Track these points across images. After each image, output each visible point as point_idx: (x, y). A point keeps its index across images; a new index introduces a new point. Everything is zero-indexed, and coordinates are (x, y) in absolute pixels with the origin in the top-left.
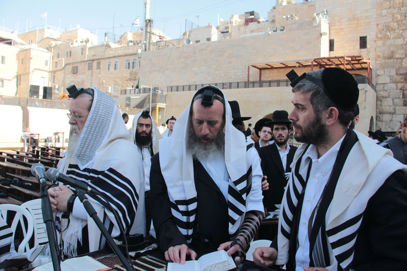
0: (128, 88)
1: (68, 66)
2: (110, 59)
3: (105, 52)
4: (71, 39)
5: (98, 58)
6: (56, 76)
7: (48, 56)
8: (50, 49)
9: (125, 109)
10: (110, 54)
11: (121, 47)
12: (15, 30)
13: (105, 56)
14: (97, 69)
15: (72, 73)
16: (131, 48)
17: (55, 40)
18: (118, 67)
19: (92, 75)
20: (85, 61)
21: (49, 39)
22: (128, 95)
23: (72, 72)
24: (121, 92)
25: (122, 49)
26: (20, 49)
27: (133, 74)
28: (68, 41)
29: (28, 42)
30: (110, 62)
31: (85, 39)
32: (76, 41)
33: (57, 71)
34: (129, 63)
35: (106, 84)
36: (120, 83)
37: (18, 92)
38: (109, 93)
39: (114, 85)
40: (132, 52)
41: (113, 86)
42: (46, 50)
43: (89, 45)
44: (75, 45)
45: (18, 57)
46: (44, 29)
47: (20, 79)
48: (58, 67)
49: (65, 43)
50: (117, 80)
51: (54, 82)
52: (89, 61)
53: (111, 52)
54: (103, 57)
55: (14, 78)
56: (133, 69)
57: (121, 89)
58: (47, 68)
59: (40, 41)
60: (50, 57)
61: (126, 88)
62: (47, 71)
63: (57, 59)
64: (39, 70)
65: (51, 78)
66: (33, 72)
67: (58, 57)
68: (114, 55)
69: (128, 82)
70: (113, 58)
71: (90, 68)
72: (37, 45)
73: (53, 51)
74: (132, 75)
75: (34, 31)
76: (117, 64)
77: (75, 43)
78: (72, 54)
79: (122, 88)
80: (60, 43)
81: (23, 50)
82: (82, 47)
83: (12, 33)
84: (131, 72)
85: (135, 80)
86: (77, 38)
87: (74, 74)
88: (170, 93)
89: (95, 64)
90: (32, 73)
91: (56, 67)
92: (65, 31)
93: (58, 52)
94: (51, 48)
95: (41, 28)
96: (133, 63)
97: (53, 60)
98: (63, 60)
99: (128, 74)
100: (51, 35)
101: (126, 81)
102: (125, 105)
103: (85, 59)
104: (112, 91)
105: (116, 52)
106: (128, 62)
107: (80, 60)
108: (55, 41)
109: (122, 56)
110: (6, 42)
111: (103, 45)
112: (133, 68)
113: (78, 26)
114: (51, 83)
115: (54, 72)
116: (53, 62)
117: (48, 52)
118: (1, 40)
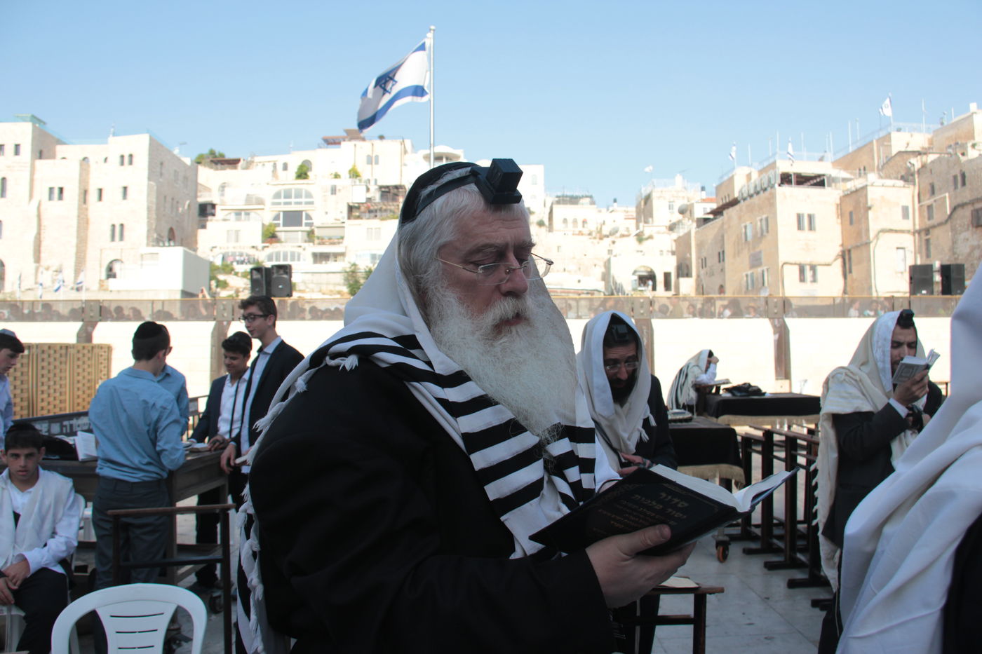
1: (960, 212)
4: (957, 144)
6: (931, 241)
7: (906, 195)
8: (911, 178)
12: (826, 152)
15: (973, 226)
17: (919, 153)
21: (905, 156)
23: (972, 223)
28: (950, 150)
29: (857, 171)
32: (973, 146)
33: (934, 227)
37: (848, 289)
42: (901, 183)
44: (972, 154)
45: (841, 209)
46: (890, 134)
47: (850, 259)
48: (935, 216)
49: (946, 156)
51: (928, 256)
55: (835, 260)
58: (908, 225)
59: (884, 164)
60: (913, 197)
62: (908, 232)
63: (929, 199)
64: (891, 231)
65: (920, 247)
66: (878, 239)
67: (933, 192)
72: (877, 175)
73: (917, 180)
75: (865, 146)
77: (970, 150)
78: (967, 179)
80: (931, 158)
81: (849, 192)
83: (821, 159)
86: (973, 138)
87: (979, 228)
90: (875, 241)
91: (930, 217)
92: (940, 126)
93: (931, 182)
94: (912, 175)
95: (882, 134)
97: (919, 202)
98: (945, 197)
100: (908, 144)
108: (919, 157)
110: (812, 182)
113: (973, 107)
114: (921, 258)
115: (927, 231)
116: (920, 208)
117: (906, 186)
118: (802, 180)
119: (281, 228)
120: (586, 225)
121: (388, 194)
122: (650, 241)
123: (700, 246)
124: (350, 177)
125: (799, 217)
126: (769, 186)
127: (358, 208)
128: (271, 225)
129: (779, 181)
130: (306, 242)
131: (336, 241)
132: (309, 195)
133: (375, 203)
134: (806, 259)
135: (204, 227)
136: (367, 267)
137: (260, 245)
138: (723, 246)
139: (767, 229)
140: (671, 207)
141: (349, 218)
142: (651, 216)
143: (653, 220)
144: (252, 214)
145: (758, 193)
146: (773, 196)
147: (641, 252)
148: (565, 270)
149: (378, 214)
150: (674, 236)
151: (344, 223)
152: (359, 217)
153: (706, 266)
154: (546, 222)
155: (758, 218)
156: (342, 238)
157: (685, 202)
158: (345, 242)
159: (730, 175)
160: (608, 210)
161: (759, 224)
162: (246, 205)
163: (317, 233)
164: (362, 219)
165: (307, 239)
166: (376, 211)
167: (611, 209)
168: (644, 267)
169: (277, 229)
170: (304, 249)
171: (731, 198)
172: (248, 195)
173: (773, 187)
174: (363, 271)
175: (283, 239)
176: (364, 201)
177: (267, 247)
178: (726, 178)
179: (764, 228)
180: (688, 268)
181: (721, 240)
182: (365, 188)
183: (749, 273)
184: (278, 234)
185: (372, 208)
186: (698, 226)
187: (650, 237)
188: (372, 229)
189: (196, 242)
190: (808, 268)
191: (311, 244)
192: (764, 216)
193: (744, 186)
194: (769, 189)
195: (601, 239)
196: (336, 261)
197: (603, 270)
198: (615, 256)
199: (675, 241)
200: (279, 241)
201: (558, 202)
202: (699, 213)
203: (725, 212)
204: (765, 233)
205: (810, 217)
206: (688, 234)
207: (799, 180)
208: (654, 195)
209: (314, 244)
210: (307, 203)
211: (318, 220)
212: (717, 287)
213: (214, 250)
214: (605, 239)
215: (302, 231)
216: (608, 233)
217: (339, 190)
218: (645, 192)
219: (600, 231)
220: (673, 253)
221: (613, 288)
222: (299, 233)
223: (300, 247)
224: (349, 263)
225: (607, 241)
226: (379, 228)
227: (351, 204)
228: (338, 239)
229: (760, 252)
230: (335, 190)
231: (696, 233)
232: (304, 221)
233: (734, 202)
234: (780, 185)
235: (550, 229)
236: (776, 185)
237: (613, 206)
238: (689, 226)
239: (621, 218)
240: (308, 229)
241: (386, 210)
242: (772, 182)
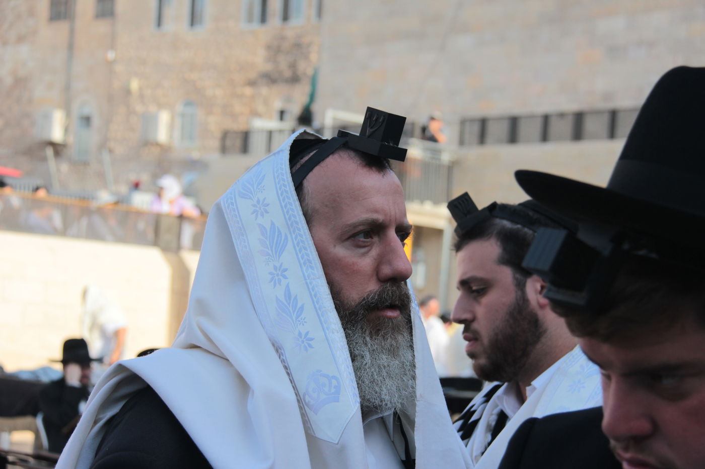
0: (257, 124)
14: (95, 17)
19: (70, 48)
24: (224, 140)
27: (285, 52)
35: (141, 96)
36: (214, 96)
38: (157, 144)
39: (184, 106)
41: (180, 110)
50: (200, 79)
56: (286, 25)
57: (225, 128)
61: (247, 122)
71: (61, 9)
74: (278, 53)
79: (227, 120)
85: (295, 79)
88: (474, 153)
99: (261, 52)
101: (252, 83)
104: (177, 133)
112: (286, 17)
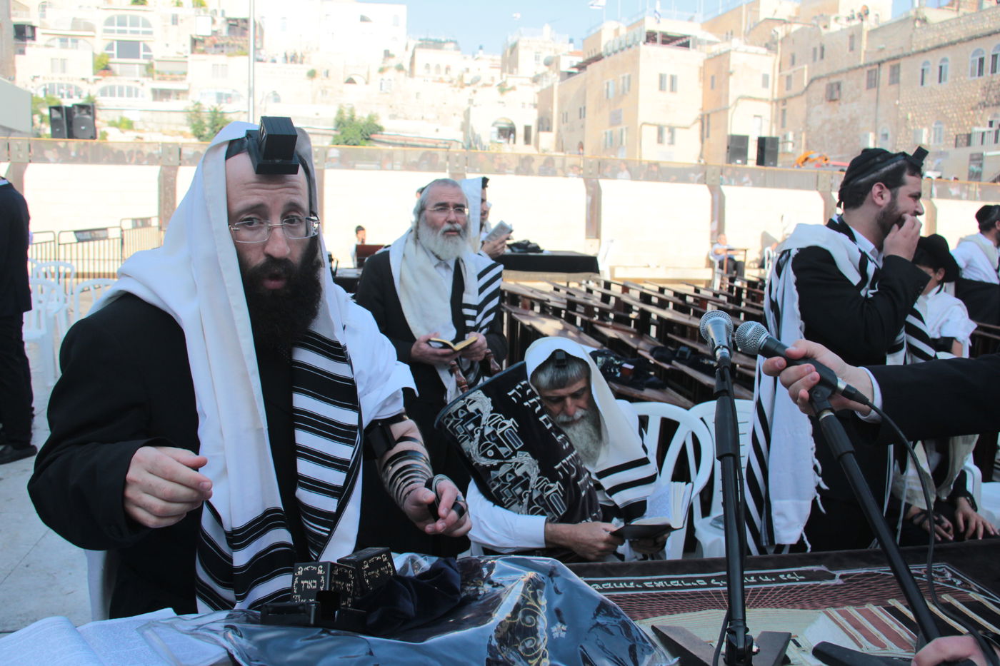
0: (976, 129)
1: (816, 84)
2: (927, 54)
3: (911, 36)
4: (822, 15)
5: (894, 54)
6: (787, 112)
7: (767, 63)
8: (774, 46)
9: (966, 187)
10: (927, 41)
11: (959, 18)
12: (696, 12)
13: (912, 46)
14: (890, 84)
15: (826, 101)
16: (990, 14)
17: (785, 22)
18: (949, 73)
19: (877, 100)
20: (860, 67)
21: (771, 23)
22: (976, 148)
23: (826, 97)
24: (956, 139)
25: (962, 21)
26: (708, 54)
27: (994, 90)
28: (815, 22)
29: (725, 35)
30: (926, 63)
31: (858, 10)
32: (836, 19)
33: (791, 97)
34: (981, 61)
35: (913, 121)
36: (953, 117)
37: (705, 153)
39: (936, 124)
40: (991, 26)
41: (933, 126)
42: (764, 51)
43: (869, 24)
44: (834, 27)
45: (704, 73)
47: (708, 123)
48: (793, 87)
49: (809, 27)
50: (945, 109)
51: (783, 126)
52: (871, 65)
53: (930, 36)
54: (906, 51)
55: (694, 123)
56: (994, 75)
57: (957, 133)
58: (766, 93)
59: (750, 29)
60: (774, 66)
61: (971, 129)
62: (767, 100)
63: (789, 69)
64: (750, 98)
65: (776, 116)
66: (736, 105)
67: (793, 63)
68: (936, 43)
69: (976, 112)
70: (933, 52)
71: (873, 83)
72: (743, 41)
73: (779, 49)
74: (989, 90)
75: (734, 9)
76: (946, 66)
77: (832, 22)
78: (825, 53)
79: (959, 129)
80: (795, 27)
81: (713, 56)
82: (850, 33)
83: (691, 20)
84: (987, 83)
86: (837, 10)
87: (832, 103)
89: (885, 72)
90: (733, 108)
91: (788, 87)
93: (792, 52)
94: (776, 43)
96: (995, 57)
97: (780, 71)
98: (803, 69)
99: (979, 91)
100: (775, 12)
101: (972, 109)
102: (966, 174)
103: (860, 60)
104: (932, 139)
105: (943, 34)
106: (977, 58)
107: (845, 66)
108: (784, 26)
109: (961, 41)
110: (677, 43)
111: (907, 19)
112: (994, 71)
114: (777, 128)
115: (784, 101)
116: (781, 76)
117: (769, 54)
118: (668, 40)
119: (115, 59)
120: (449, 72)
121: (236, 28)
122: (512, 92)
123: (562, 101)
124: (194, 6)
125: (662, 77)
126: (633, 44)
127: (203, 41)
128: (103, 55)
129: (644, 38)
130: (144, 76)
131: (178, 77)
132: (146, 24)
133: (222, 37)
134: (665, 120)
135: (22, 52)
136: (212, 106)
137: (91, 78)
138: (584, 102)
139: (629, 87)
140: (537, 58)
141: (193, 52)
142: (516, 65)
143: (517, 71)
144: (81, 42)
145: (622, 50)
146: (637, 54)
147: (503, 103)
148: (423, 118)
149: (225, 49)
150: (537, 88)
151: (186, 57)
152: (203, 52)
153: (566, 121)
154: (407, 66)
155: (621, 76)
156: (185, 74)
157: (552, 54)
158: (189, 78)
159: (598, 29)
160: (473, 56)
161: (621, 81)
162: (72, 30)
163: (157, 66)
164: (206, 53)
165: (145, 73)
166: (223, 46)
167: (476, 56)
168: (505, 118)
169: (111, 60)
170: (142, 85)
171: (597, 53)
172: (74, 19)
173: (637, 44)
174: (208, 111)
175: (118, 73)
176: (209, 34)
177: (100, 80)
178: (593, 31)
179: (626, 86)
180: (549, 122)
181: (583, 95)
182: (210, 19)
183: (608, 131)
184: (112, 66)
185: (218, 42)
186: (562, 80)
187: (513, 88)
188: (218, 65)
189: (14, 70)
190: (666, 130)
191: (151, 79)
192: (626, 74)
193: (610, 41)
194: (634, 46)
195: (462, 87)
196: (178, 99)
197: (462, 119)
198: (475, 106)
199: (538, 93)
200: (113, 74)
201: (421, 46)
202: (565, 66)
203: (589, 67)
204: (626, 92)
205: (673, 79)
206: (551, 88)
207: (665, 39)
208: (521, 44)
209: (153, 79)
210: (144, 33)
211: (158, 52)
212: (576, 144)
213: (37, 80)
214: (467, 88)
215: (140, 64)
216: (469, 82)
217: (182, 20)
218: (511, 40)
219: (461, 78)
220: (535, 106)
221: (472, 138)
222: (137, 65)
223: (137, 81)
224: (193, 101)
225: (468, 90)
226: (226, 65)
227: (195, 37)
228: (181, 75)
229: (621, 110)
230: (177, 20)
231: (559, 86)
232: (142, 53)
233: (598, 58)
234: (644, 43)
235: (411, 73)
236: (641, 43)
237: (478, 53)
238: (554, 79)
239: (486, 66)
240: (146, 62)
241: (233, 46)
242: (637, 40)
